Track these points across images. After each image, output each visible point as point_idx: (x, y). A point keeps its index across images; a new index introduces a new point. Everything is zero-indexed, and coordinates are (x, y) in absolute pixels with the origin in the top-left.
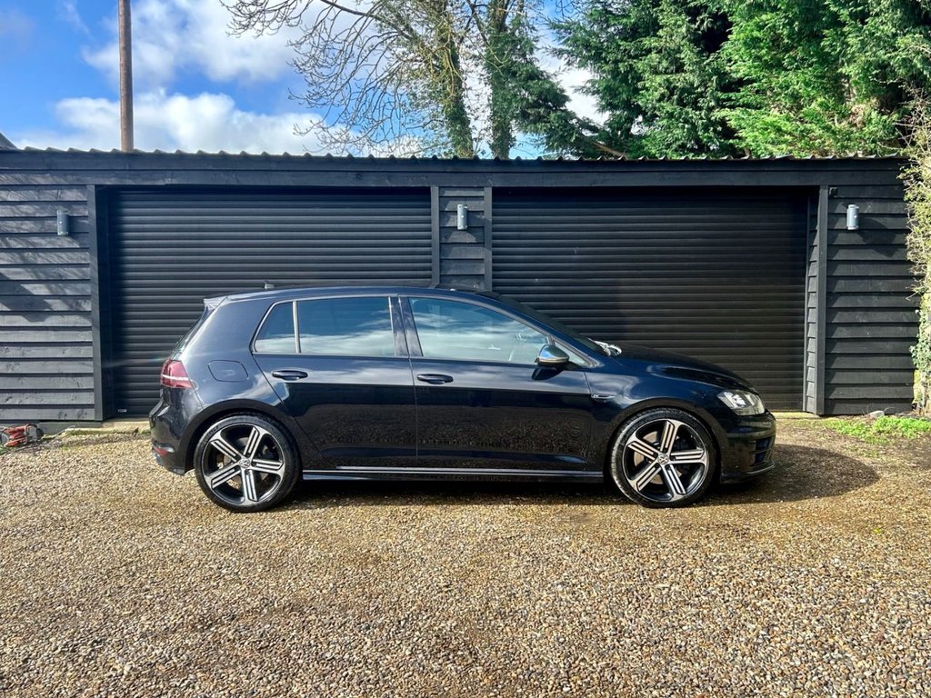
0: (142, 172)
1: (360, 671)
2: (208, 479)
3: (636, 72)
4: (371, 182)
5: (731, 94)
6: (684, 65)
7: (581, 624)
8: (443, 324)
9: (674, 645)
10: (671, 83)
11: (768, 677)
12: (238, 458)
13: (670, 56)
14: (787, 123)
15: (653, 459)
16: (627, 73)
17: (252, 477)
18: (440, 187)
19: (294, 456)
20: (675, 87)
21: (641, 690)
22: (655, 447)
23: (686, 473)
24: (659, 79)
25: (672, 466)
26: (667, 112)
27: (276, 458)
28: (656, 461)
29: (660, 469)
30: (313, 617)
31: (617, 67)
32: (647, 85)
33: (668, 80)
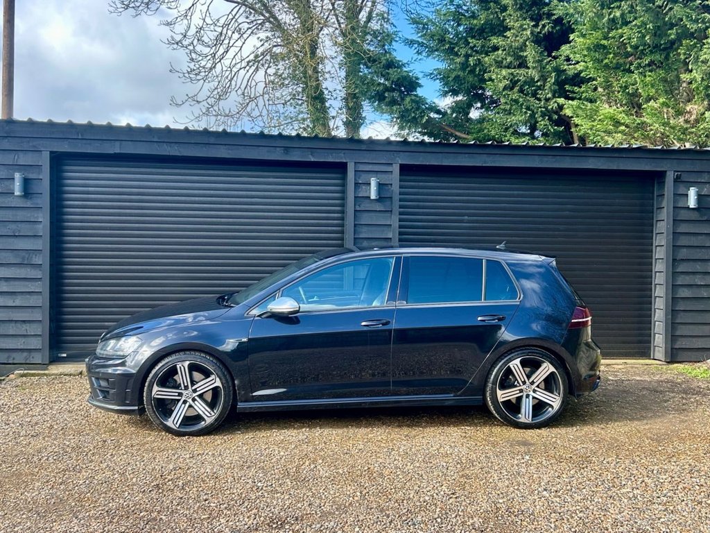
0: (93, 141)
3: (483, 65)
4: (295, 157)
6: (528, 62)
10: (514, 77)
13: (514, 53)
16: (475, 65)
18: (355, 163)
20: (518, 80)
24: (504, 72)
31: (467, 60)
32: (494, 77)
33: (512, 74)
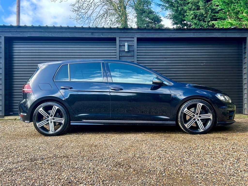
0: (20, 32)
1: (87, 170)
2: (37, 124)
3: (184, 10)
4: (96, 36)
5: (215, 14)
6: (200, 7)
7: (168, 159)
8: (120, 75)
9: (203, 164)
10: (195, 13)
11: (239, 171)
12: (48, 117)
13: (195, 5)
14: (235, 22)
15: (193, 117)
16: (181, 10)
17: (53, 123)
18: (119, 37)
19: (67, 116)
20: (197, 15)
21: (192, 175)
22: (194, 113)
23: (205, 122)
24: (192, 12)
25: (200, 120)
26: (195, 23)
27: (62, 117)
28: (194, 118)
29: (195, 121)
30: (72, 158)
31: (178, 9)
32: (188, 14)
33: (194, 12)
